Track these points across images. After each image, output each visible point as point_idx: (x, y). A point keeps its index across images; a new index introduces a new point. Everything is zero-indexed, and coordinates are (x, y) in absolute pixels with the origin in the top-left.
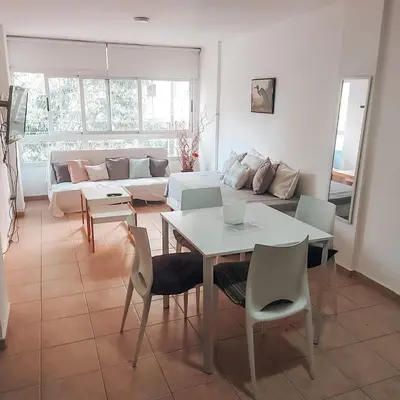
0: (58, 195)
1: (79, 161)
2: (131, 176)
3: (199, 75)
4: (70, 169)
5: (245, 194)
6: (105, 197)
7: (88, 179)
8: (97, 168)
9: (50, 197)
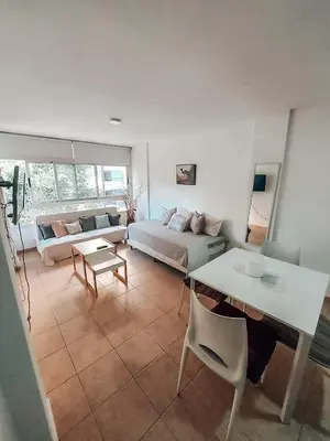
0: (48, 249)
1: (59, 221)
2: (98, 226)
3: (131, 162)
4: (54, 229)
5: (187, 234)
6: (96, 250)
7: (68, 234)
8: (74, 224)
9: (40, 251)
